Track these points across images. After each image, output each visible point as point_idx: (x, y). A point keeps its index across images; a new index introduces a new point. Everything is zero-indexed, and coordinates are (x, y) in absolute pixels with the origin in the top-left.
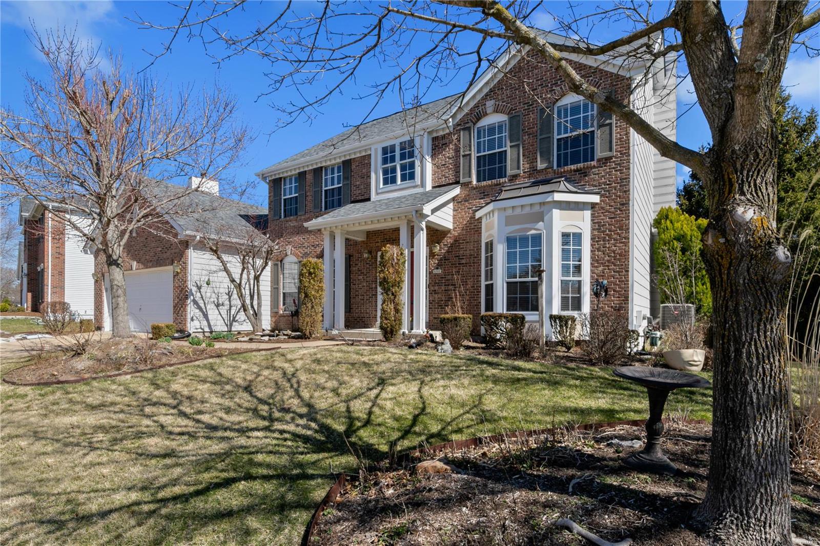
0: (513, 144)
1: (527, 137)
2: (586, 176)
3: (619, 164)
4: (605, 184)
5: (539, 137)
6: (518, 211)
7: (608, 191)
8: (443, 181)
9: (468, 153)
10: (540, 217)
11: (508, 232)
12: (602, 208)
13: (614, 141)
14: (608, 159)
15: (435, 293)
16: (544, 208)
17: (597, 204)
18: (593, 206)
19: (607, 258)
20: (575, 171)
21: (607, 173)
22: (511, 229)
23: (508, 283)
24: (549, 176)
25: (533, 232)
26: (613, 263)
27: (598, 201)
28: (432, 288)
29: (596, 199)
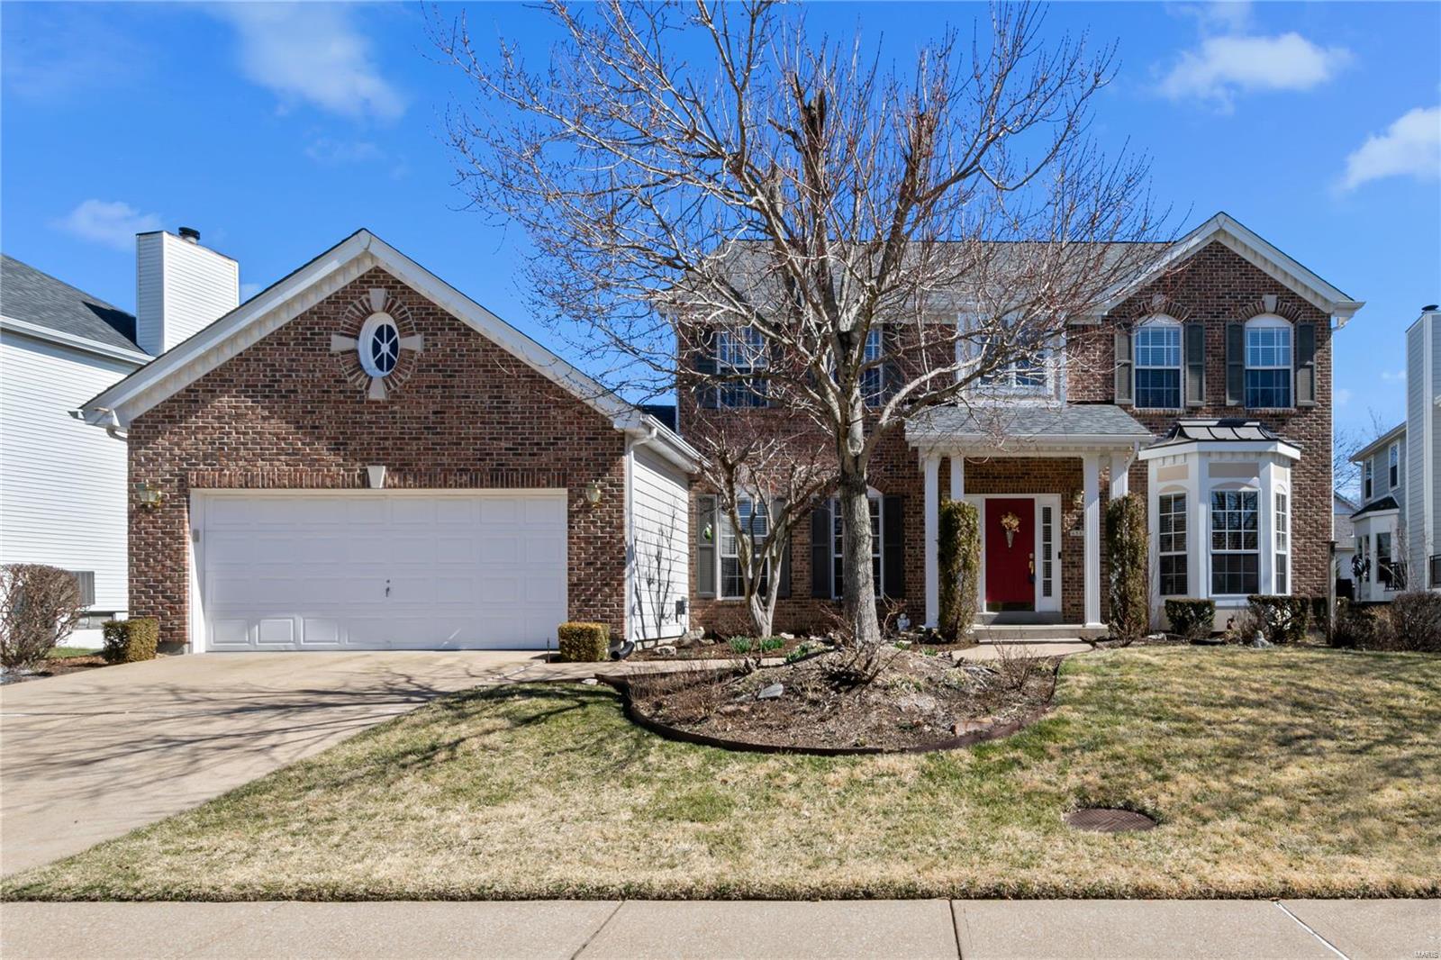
0: (1192, 364)
1: (1211, 358)
2: (1284, 424)
3: (1321, 417)
4: (1305, 437)
5: (1228, 363)
6: (1227, 459)
7: (1309, 447)
8: (1085, 396)
9: (1127, 361)
10: (1254, 470)
11: (1214, 485)
12: (1303, 467)
13: (1316, 388)
14: (1308, 408)
15: (1073, 567)
16: (1261, 460)
17: (1297, 461)
18: (1293, 462)
19: (1309, 529)
20: (1272, 416)
21: (1308, 425)
22: (1217, 483)
23: (1213, 555)
24: (1241, 417)
25: (1245, 489)
26: (1315, 535)
27: (1299, 458)
28: (1068, 559)
29: (1296, 454)
